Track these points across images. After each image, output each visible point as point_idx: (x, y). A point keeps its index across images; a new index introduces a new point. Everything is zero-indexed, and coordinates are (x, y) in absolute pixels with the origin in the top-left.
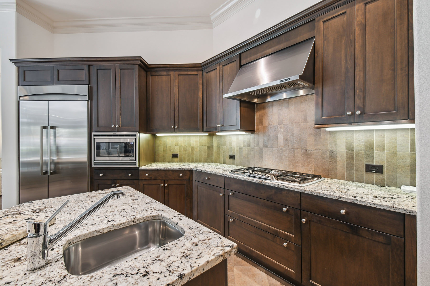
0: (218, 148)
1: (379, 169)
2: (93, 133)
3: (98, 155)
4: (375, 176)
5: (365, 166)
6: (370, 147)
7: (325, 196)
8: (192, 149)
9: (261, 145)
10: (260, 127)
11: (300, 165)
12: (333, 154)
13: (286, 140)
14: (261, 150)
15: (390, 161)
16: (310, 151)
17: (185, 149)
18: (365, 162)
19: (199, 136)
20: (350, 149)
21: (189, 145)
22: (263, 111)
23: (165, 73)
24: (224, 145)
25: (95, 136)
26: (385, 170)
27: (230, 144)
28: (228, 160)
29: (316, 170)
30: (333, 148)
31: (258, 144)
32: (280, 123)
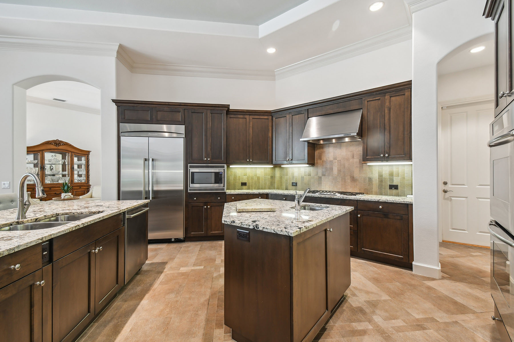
0: (281, 178)
1: (396, 187)
2: (189, 165)
3: (193, 182)
4: (394, 191)
5: (389, 186)
6: (391, 174)
7: (372, 200)
8: (258, 178)
9: (320, 174)
10: (319, 161)
11: (349, 187)
12: (370, 180)
13: (339, 171)
14: (320, 178)
15: (401, 182)
16: (356, 178)
17: (252, 178)
18: (389, 183)
19: (264, 168)
20: (380, 176)
21: (256, 175)
22: (321, 150)
23: (242, 116)
24: (287, 175)
25: (191, 167)
26: (399, 187)
27: (293, 174)
28: (290, 186)
29: (360, 190)
30: (371, 176)
31: (317, 174)
32: (335, 159)
